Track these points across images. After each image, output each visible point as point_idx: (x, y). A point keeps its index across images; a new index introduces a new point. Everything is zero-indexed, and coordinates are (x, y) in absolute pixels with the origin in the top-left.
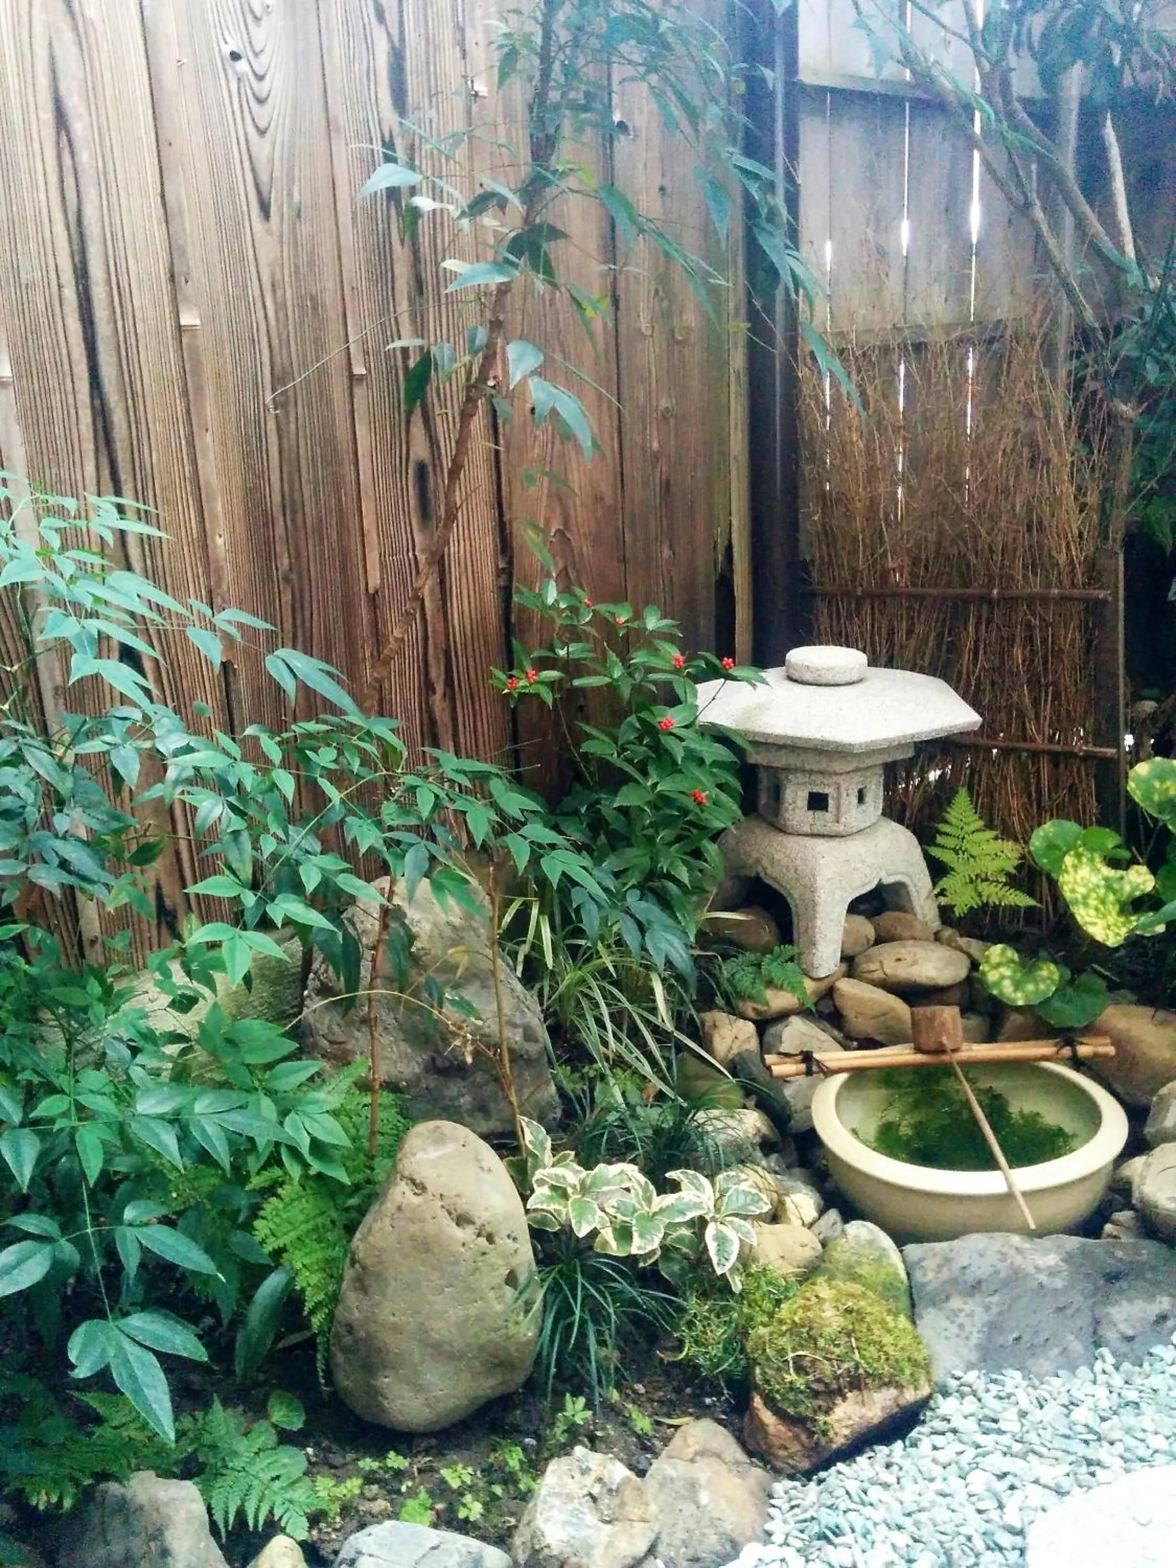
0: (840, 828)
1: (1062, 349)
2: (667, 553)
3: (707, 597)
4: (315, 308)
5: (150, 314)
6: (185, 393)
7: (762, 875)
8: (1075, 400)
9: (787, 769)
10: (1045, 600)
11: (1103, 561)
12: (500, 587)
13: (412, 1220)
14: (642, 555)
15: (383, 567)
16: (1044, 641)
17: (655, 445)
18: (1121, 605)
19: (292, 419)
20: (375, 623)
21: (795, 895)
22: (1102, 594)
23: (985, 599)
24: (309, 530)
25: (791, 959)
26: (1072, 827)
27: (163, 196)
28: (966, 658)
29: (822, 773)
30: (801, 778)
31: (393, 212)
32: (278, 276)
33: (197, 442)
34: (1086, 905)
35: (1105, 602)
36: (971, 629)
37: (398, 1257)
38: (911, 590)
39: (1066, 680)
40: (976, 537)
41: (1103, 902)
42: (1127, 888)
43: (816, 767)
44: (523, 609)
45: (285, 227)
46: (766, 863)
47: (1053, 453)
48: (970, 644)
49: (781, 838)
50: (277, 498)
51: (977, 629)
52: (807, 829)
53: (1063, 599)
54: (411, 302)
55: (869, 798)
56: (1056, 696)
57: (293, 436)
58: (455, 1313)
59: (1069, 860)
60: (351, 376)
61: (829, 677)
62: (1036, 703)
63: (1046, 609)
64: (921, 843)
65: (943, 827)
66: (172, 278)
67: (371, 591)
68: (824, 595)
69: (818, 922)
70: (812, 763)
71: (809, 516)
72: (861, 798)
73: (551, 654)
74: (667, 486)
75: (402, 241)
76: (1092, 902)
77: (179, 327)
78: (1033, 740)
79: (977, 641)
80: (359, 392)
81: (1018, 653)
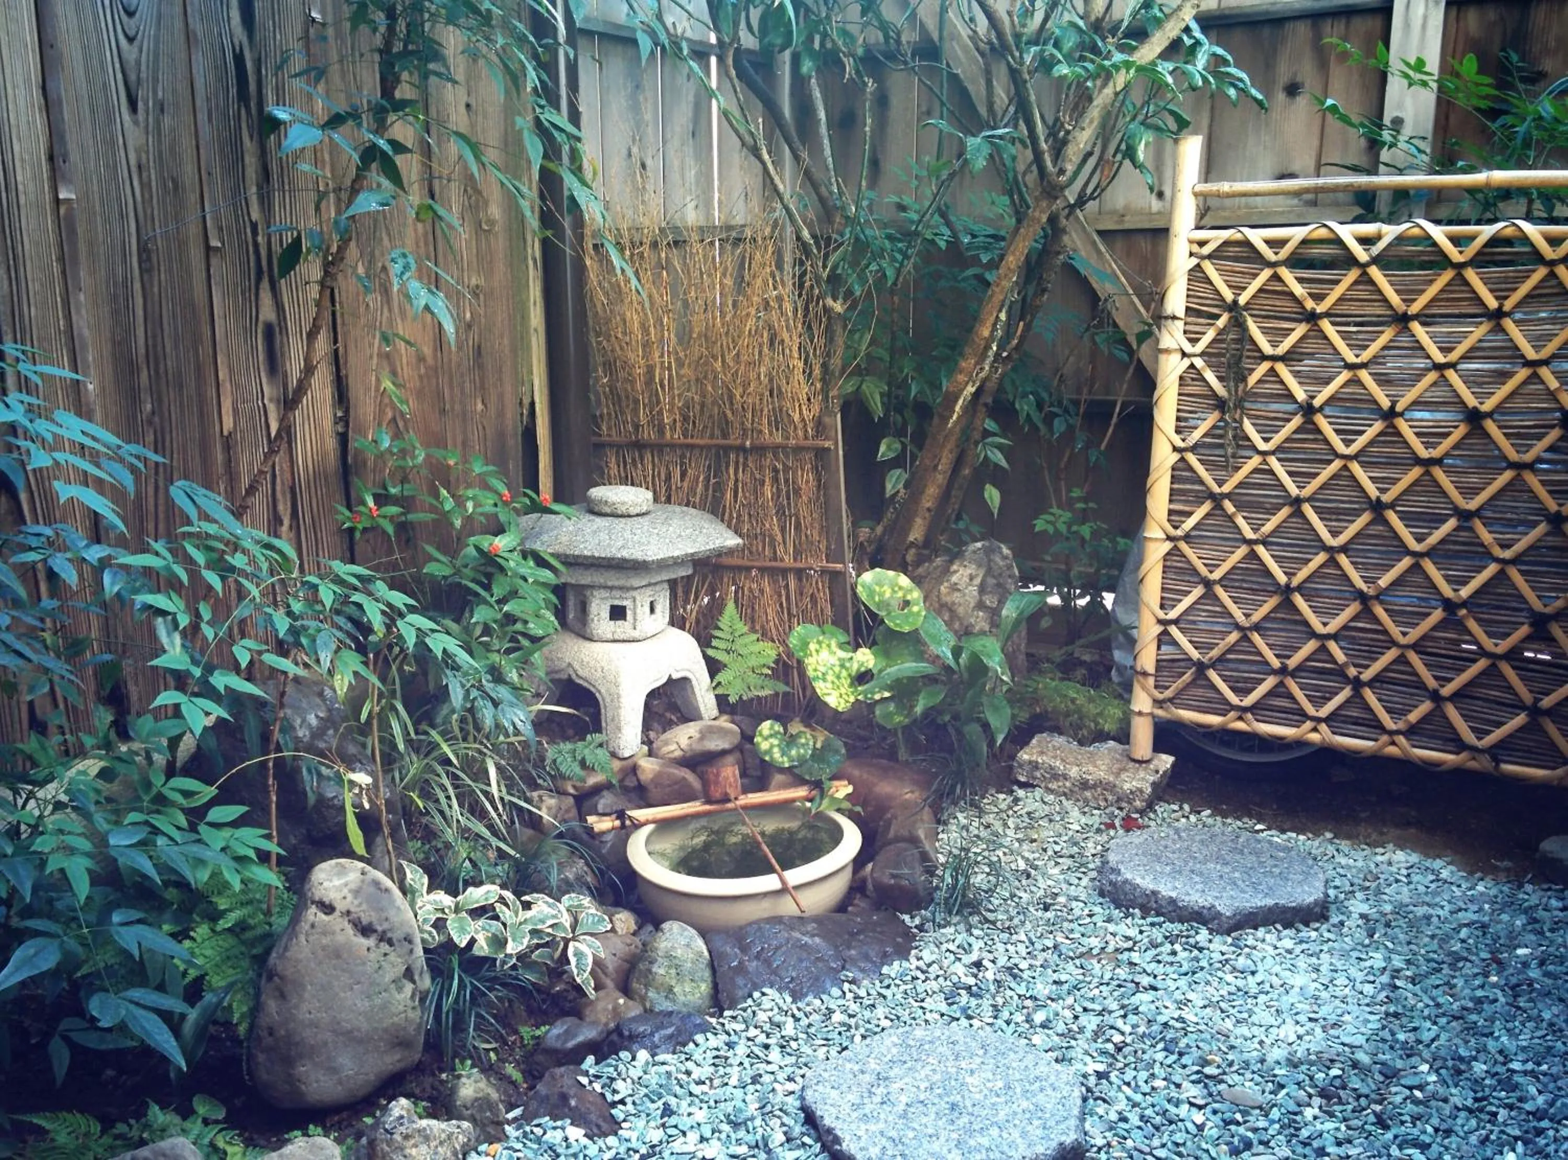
0: (636, 634)
1: (788, 258)
2: (480, 407)
3: (515, 444)
4: (176, 188)
5: (31, 187)
6: (61, 259)
7: (574, 677)
8: (800, 295)
9: (592, 587)
10: (784, 447)
11: (827, 420)
12: (338, 434)
13: (324, 933)
14: (457, 407)
15: (235, 411)
16: (786, 481)
17: (468, 315)
18: (841, 452)
19: (156, 283)
20: (228, 461)
21: (603, 691)
22: (827, 444)
23: (741, 449)
24: (170, 377)
25: (601, 745)
26: (813, 628)
27: (44, 88)
28: (729, 495)
29: (621, 588)
30: (605, 594)
31: (243, 112)
32: (144, 160)
33: (72, 301)
34: (824, 680)
35: (829, 449)
36: (732, 471)
37: (313, 965)
38: (682, 440)
39: (804, 512)
40: (731, 397)
41: (838, 677)
42: (855, 666)
43: (616, 583)
44: (358, 452)
45: (151, 120)
46: (576, 666)
47: (786, 336)
48: (731, 484)
49: (588, 644)
50: (142, 351)
51: (736, 473)
52: (610, 636)
53: (798, 449)
54: (260, 187)
55: (658, 608)
56: (798, 526)
57: (156, 298)
58: (363, 1005)
59: (813, 646)
60: (208, 248)
61: (622, 509)
62: (783, 530)
63: (787, 457)
64: (700, 645)
65: (717, 633)
66: (51, 158)
67: (225, 433)
68: (611, 445)
69: (623, 712)
70: (613, 579)
71: (597, 379)
72: (652, 610)
73: (383, 492)
74: (479, 351)
75: (251, 137)
76: (830, 677)
77: (57, 201)
78: (782, 560)
79: (737, 481)
80: (214, 261)
81: (768, 492)
